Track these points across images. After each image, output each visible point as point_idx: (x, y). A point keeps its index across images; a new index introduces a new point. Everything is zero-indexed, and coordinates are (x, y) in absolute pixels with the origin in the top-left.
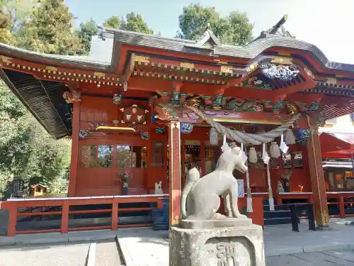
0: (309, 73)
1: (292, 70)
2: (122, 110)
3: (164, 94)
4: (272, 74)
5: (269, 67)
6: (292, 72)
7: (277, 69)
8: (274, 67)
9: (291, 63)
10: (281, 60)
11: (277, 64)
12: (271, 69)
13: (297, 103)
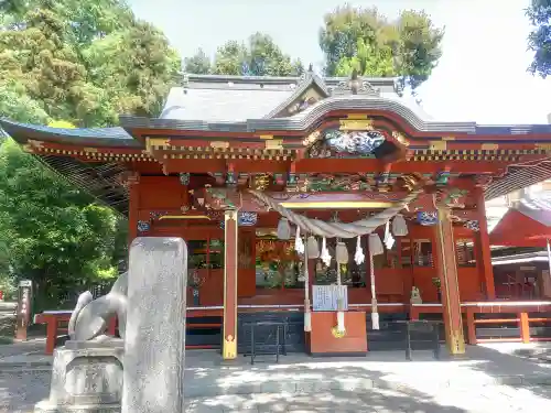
0: (400, 139)
1: (372, 136)
2: (192, 192)
3: (218, 176)
4: (343, 145)
5: (338, 136)
6: (373, 141)
7: (351, 137)
8: (345, 136)
9: (371, 128)
10: (354, 125)
11: (350, 132)
12: (340, 139)
13: (416, 173)
